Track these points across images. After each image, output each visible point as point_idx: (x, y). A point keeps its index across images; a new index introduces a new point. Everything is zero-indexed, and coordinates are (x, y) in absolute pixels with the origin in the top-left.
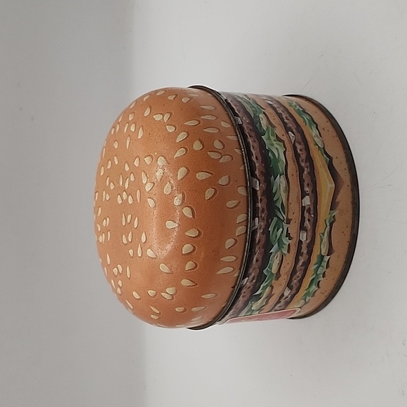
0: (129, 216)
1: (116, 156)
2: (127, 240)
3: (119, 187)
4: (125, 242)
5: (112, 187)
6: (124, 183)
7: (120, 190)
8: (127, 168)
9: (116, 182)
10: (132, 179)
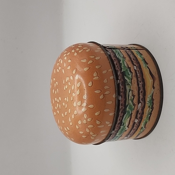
0: (56, 93)
1: (63, 117)
2: (56, 83)
3: (60, 104)
4: (57, 82)
5: (64, 104)
6: (59, 106)
7: (60, 103)
8: (58, 111)
9: (62, 106)
10: (56, 107)
